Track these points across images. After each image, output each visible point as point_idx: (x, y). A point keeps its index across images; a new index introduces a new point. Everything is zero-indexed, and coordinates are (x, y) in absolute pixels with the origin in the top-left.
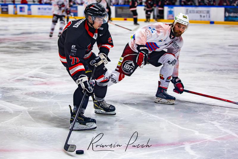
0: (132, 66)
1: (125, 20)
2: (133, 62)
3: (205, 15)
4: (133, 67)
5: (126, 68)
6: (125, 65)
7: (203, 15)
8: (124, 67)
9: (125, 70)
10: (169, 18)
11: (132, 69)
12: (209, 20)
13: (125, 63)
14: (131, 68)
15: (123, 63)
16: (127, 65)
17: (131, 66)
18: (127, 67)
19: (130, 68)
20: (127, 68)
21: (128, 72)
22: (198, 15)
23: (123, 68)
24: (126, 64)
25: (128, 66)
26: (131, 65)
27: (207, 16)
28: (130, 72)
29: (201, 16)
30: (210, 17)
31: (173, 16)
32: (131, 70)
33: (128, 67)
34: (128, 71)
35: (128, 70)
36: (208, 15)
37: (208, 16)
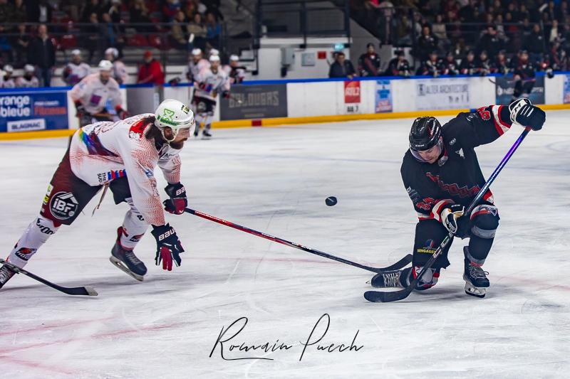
0: (71, 202)
1: (257, 124)
2: (71, 195)
3: (459, 95)
4: (73, 206)
5: (58, 208)
6: (56, 202)
7: (454, 95)
8: (54, 207)
9: (55, 213)
10: (378, 110)
11: (73, 209)
12: (468, 106)
13: (56, 197)
14: (69, 208)
15: (52, 198)
16: (60, 201)
17: (68, 204)
18: (59, 205)
19: (67, 208)
20: (61, 207)
21: (64, 216)
22: (445, 96)
23: (52, 207)
24: (57, 199)
25: (62, 204)
26: (68, 201)
27: (462, 96)
28: (67, 215)
29: (450, 98)
30: (470, 99)
31: (390, 104)
32: (69, 211)
33: (63, 206)
34: (63, 213)
35: (63, 211)
36: (465, 94)
37: (465, 98)
